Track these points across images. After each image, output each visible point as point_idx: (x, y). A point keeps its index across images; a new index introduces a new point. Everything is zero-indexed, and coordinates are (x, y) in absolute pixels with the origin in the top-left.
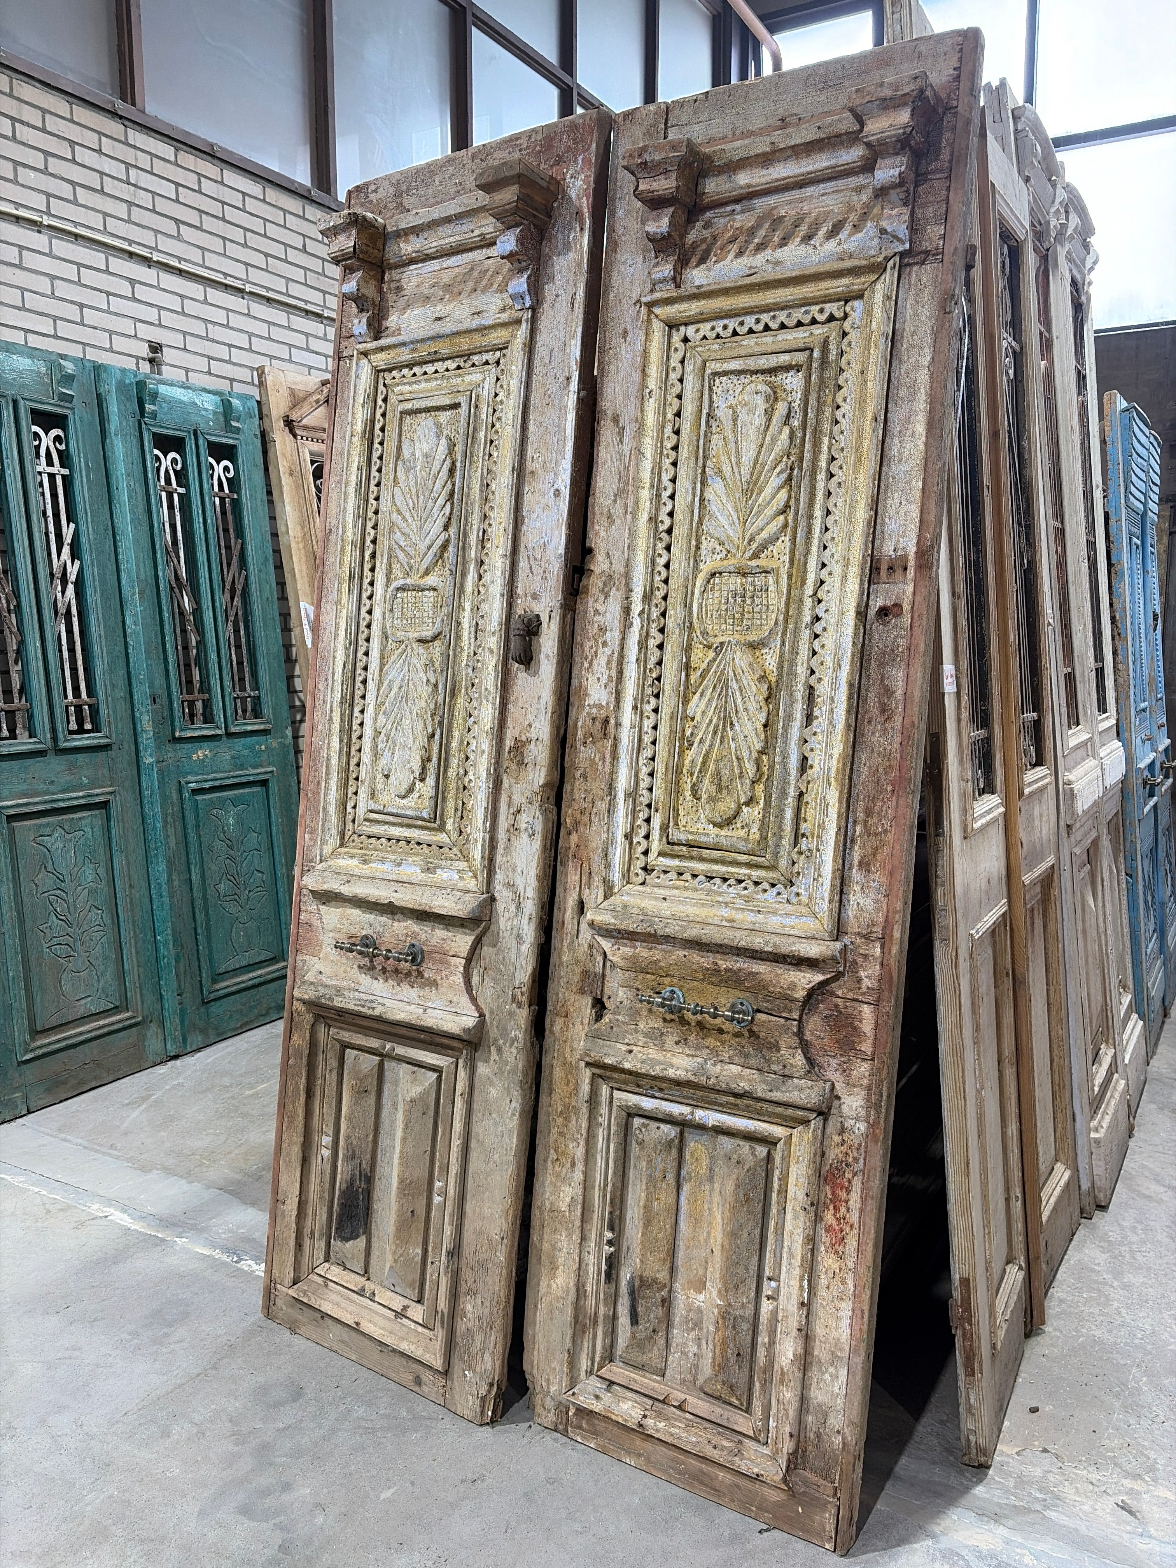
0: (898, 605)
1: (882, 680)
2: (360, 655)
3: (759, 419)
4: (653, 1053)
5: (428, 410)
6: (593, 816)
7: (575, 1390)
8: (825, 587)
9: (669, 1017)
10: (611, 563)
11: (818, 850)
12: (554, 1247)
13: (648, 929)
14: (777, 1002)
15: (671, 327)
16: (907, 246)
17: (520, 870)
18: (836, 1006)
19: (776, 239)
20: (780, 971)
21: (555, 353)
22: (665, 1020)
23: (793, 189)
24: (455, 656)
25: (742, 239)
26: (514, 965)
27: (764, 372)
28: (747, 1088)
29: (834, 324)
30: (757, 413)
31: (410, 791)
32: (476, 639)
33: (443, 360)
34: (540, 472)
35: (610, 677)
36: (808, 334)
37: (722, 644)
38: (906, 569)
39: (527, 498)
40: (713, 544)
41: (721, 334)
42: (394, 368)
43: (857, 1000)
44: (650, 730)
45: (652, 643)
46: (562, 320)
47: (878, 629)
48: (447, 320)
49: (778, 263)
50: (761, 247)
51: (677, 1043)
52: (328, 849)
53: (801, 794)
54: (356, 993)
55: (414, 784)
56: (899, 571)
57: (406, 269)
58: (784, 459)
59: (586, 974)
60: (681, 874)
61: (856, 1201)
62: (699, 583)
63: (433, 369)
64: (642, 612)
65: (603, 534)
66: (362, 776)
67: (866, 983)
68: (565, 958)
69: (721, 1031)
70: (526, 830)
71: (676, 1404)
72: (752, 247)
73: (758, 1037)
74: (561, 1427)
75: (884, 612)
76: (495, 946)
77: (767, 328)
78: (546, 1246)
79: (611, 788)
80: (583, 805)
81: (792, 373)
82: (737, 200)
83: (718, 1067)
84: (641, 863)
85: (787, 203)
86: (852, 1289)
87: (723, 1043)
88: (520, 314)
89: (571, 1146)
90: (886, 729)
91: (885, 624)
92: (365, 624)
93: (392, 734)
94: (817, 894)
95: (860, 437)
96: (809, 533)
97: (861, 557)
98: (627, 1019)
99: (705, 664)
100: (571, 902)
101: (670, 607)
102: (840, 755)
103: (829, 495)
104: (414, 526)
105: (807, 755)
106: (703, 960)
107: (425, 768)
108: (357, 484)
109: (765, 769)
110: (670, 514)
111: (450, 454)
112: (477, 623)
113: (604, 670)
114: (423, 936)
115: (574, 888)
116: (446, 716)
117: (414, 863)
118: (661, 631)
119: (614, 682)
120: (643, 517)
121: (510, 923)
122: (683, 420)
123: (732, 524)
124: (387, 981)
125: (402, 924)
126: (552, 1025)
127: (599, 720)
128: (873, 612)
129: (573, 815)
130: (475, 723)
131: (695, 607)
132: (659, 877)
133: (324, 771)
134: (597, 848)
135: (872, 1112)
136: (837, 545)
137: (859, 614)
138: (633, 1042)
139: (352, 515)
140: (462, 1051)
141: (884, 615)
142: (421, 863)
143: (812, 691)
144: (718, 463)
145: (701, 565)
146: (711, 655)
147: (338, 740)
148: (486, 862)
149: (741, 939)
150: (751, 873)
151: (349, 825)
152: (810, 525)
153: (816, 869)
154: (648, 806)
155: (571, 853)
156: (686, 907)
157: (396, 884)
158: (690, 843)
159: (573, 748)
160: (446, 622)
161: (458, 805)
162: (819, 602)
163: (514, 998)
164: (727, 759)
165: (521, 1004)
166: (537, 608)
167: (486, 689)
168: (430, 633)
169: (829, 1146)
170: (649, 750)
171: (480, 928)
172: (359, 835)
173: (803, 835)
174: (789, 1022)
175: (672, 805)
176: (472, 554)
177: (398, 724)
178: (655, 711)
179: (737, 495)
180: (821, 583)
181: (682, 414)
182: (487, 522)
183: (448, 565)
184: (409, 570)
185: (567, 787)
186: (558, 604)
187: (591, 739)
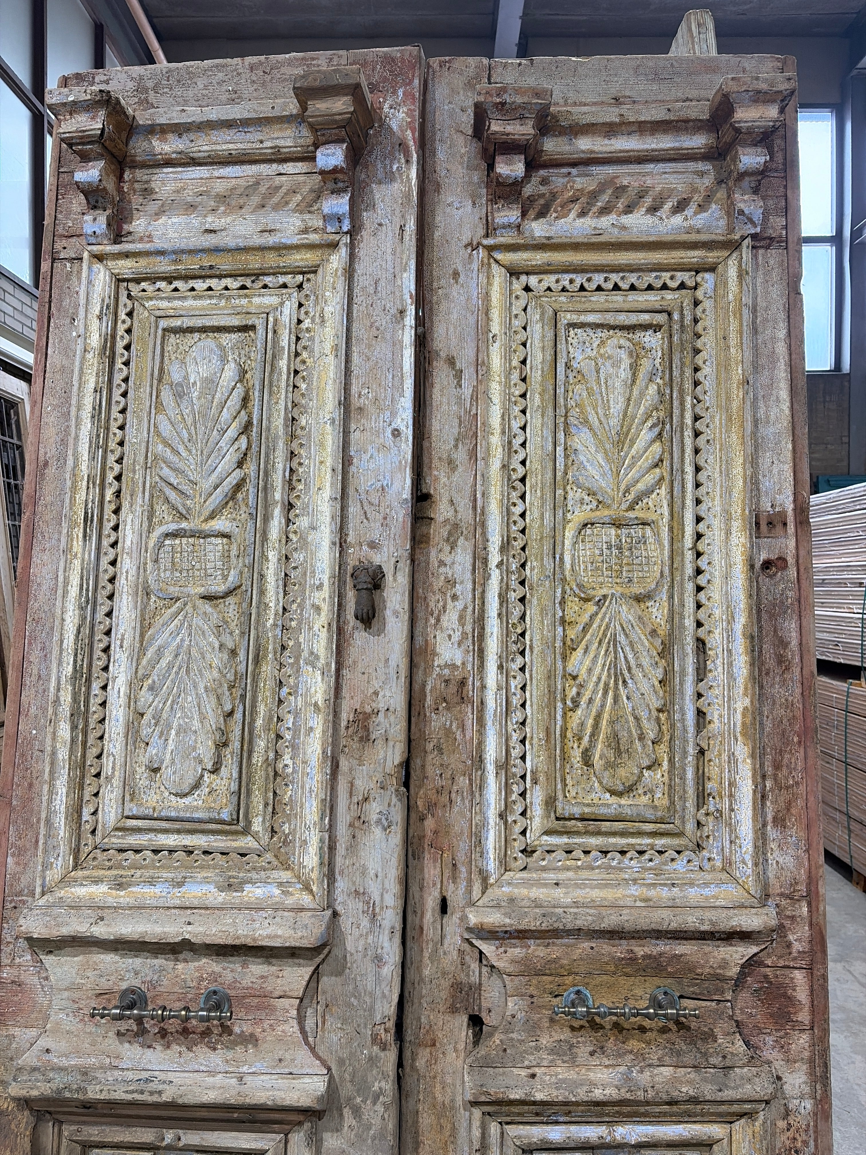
0: (782, 559)
1: (775, 631)
2: (100, 615)
3: (624, 373)
4: (563, 1072)
5: (203, 330)
6: (453, 795)
8: (705, 540)
9: (576, 1024)
10: (456, 511)
11: (732, 810)
13: (556, 925)
14: (706, 984)
15: (511, 275)
16: (758, 229)
17: (372, 873)
18: (766, 976)
19: (619, 205)
20: (707, 949)
21: (382, 283)
22: (573, 1029)
23: (631, 163)
24: (258, 615)
25: (583, 200)
26: (371, 994)
27: (622, 328)
28: (691, 1092)
29: (684, 292)
30: (623, 367)
31: (197, 786)
32: (285, 593)
33: (220, 277)
34: (372, 409)
35: (464, 635)
36: (659, 298)
37: (605, 597)
38: (785, 524)
39: (355, 437)
40: (580, 494)
41: (568, 287)
42: (144, 279)
43: (788, 967)
44: (519, 691)
45: (513, 596)
46: (389, 251)
47: (765, 581)
48: (224, 234)
49: (624, 228)
50: (605, 211)
51: (592, 1054)
52: (54, 874)
53: (702, 752)
54: (116, 1073)
55: (202, 776)
56: (779, 527)
57: (158, 171)
58: (654, 413)
59: (457, 987)
60: (569, 852)
62: (569, 534)
63: (205, 286)
64: (499, 565)
65: (444, 480)
66: (107, 770)
67: (797, 947)
68: (426, 972)
69: (643, 1029)
70: (379, 822)
72: (595, 209)
73: (688, 1028)
75: (767, 565)
76: (339, 973)
77: (616, 287)
79: (480, 761)
80: (439, 783)
81: (650, 332)
82: (574, 164)
83: (647, 1073)
84: (519, 845)
85: (629, 174)
87: (648, 1043)
88: (337, 237)
90: (785, 680)
91: (771, 577)
92: (107, 577)
93: (165, 715)
94: (737, 858)
95: (728, 399)
96: (683, 487)
97: (747, 512)
98: (523, 1036)
99: (585, 618)
100: (431, 902)
101: (533, 558)
102: (745, 709)
103: (697, 451)
104: (191, 461)
105: (704, 710)
106: (614, 949)
107: (219, 756)
108: (94, 409)
109: (664, 728)
110: (523, 463)
111: (241, 381)
112: (286, 575)
113: (456, 625)
114: (228, 977)
115: (434, 884)
116: (249, 688)
117: (206, 880)
118: (522, 583)
119: (470, 639)
120: (496, 464)
121: (362, 942)
122: (531, 368)
123: (604, 475)
124: (168, 1047)
125: (192, 965)
126: (413, 1060)
127: (453, 682)
128: (758, 565)
129: (426, 796)
130: (290, 694)
131: (567, 558)
132: (544, 859)
133: (47, 770)
134: (462, 833)
135: (818, 1087)
136: (713, 500)
137: (752, 566)
138: (534, 1063)
139: (87, 445)
140: (300, 1123)
141: (767, 568)
142: (217, 879)
143: (701, 644)
144: (582, 412)
145: (569, 516)
146: (591, 608)
147: (68, 727)
148: (326, 869)
149: (671, 921)
150: (657, 842)
151: (87, 839)
152: (683, 479)
153: (731, 830)
154: (523, 777)
155: (427, 842)
156: (588, 890)
157: (182, 912)
158: (585, 816)
159: (422, 717)
160: (246, 575)
161: (268, 798)
162: (699, 555)
163: (375, 1039)
164: (623, 720)
165: (385, 1044)
166: (377, 559)
167: (312, 653)
168: (222, 588)
169: (773, 1134)
170: (518, 713)
171: (322, 956)
172: (104, 850)
173: (709, 795)
174: (722, 1005)
175: (558, 775)
176: (278, 496)
177: (173, 701)
178: (522, 669)
179: (608, 446)
180: (699, 536)
181: (528, 362)
182: (296, 460)
183: (244, 508)
184: (184, 512)
185: (416, 763)
186: (406, 554)
187: (444, 705)
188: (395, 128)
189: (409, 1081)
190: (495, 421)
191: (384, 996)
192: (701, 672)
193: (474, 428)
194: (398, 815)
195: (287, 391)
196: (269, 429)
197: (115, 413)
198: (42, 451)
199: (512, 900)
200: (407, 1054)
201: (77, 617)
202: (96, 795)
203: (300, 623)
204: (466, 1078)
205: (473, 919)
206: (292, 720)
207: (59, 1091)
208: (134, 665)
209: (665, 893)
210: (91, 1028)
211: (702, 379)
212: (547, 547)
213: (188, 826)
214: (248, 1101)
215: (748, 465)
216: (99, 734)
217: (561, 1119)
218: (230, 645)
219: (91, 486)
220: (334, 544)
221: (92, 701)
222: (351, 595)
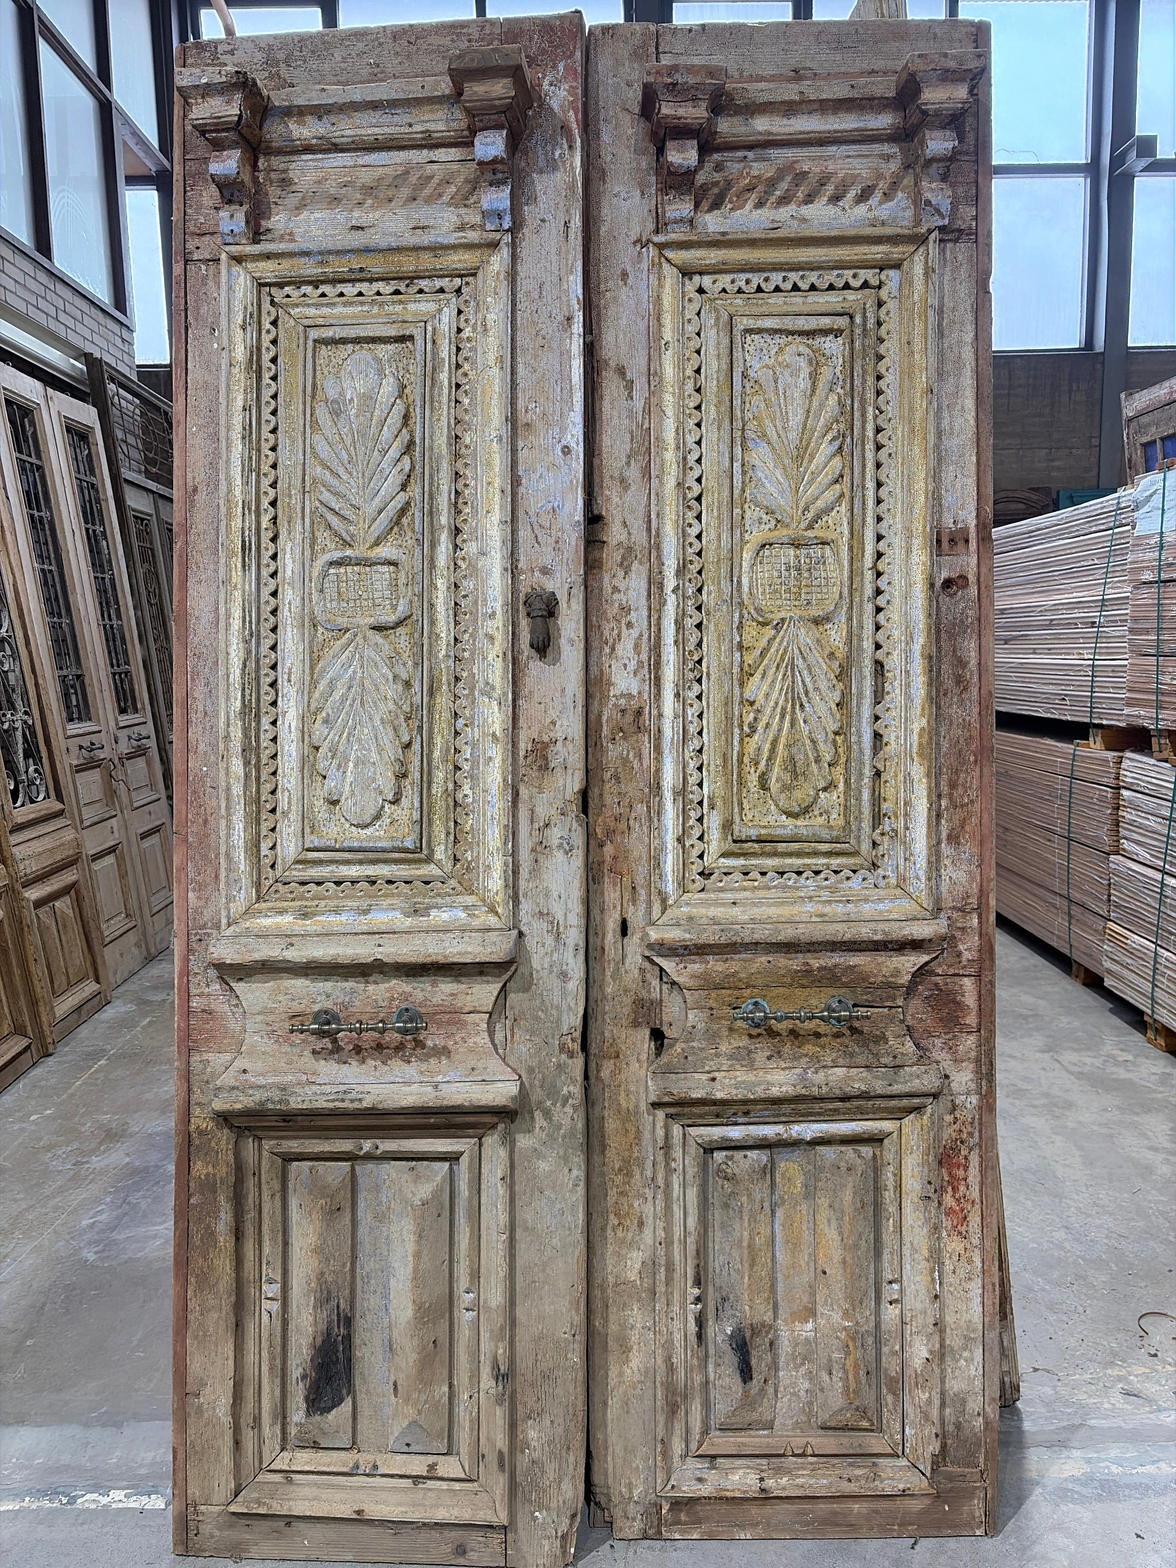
0: (963, 578)
1: (954, 651)
2: (265, 649)
3: (803, 382)
4: (742, 1075)
5: (357, 341)
6: (632, 822)
7: (672, 1482)
8: (885, 559)
9: (754, 1032)
10: (629, 534)
11: (908, 829)
12: (623, 1327)
13: (734, 939)
14: (879, 992)
15: (684, 275)
16: (946, 222)
17: (555, 894)
18: (936, 984)
19: (800, 194)
20: (880, 959)
21: (547, 287)
22: (751, 1036)
23: (812, 145)
24: (430, 645)
25: (761, 188)
26: (558, 1008)
27: (801, 333)
28: (863, 1088)
29: (867, 291)
30: (802, 376)
31: (378, 817)
32: (457, 623)
33: (371, 280)
34: (539, 425)
35: (640, 663)
36: (841, 299)
37: (783, 620)
38: (967, 541)
39: (522, 455)
40: (758, 513)
41: (744, 288)
42: (288, 284)
43: (958, 975)
44: (696, 719)
45: (689, 623)
46: (554, 251)
47: (945, 600)
48: (372, 231)
49: (804, 220)
50: (784, 201)
51: (769, 1058)
52: (238, 906)
53: (878, 774)
54: (314, 1088)
55: (383, 807)
56: (961, 544)
57: (296, 158)
58: (834, 425)
59: (639, 1003)
60: (746, 874)
61: (975, 1177)
62: (747, 555)
63: (355, 291)
64: (675, 590)
65: (616, 500)
66: (283, 805)
67: (967, 956)
68: (609, 990)
69: (817, 1035)
70: (560, 846)
71: (800, 1451)
72: (773, 199)
73: (861, 1033)
74: (651, 1532)
75: (948, 583)
76: (526, 989)
77: (795, 288)
78: (613, 1328)
79: (657, 788)
80: (618, 811)
81: (831, 337)
82: (751, 147)
83: (822, 1073)
84: (697, 868)
85: (809, 158)
86: (980, 1265)
87: (823, 1047)
88: (498, 236)
89: (636, 1204)
90: (963, 700)
91: (951, 596)
92: (269, 609)
93: (341, 748)
94: (911, 874)
95: (911, 409)
96: (864, 503)
97: (928, 529)
98: (704, 1044)
99: (763, 642)
100: (612, 924)
101: (709, 582)
102: (922, 729)
103: (878, 465)
104: (353, 483)
105: (881, 732)
106: (791, 962)
107: (399, 787)
108: (244, 429)
109: (840, 750)
110: (699, 480)
111: (400, 397)
112: (456, 604)
113: (631, 654)
114: (419, 995)
115: (615, 907)
116: (425, 719)
117: (392, 907)
118: (699, 608)
119: (646, 668)
120: (670, 483)
121: (547, 960)
122: (706, 378)
123: (782, 492)
124: (364, 1062)
125: (382, 986)
126: (598, 1071)
127: (629, 712)
128: (938, 584)
129: (605, 823)
130: (466, 725)
131: (745, 581)
132: (721, 881)
133: (223, 805)
134: (640, 857)
135: (984, 1083)
136: (894, 517)
137: (932, 585)
138: (715, 1068)
139: (240, 468)
140: (494, 1127)
141: (948, 587)
142: (403, 905)
143: (879, 666)
144: (759, 425)
145: (747, 536)
146: (769, 632)
147: (240, 763)
148: (510, 891)
149: (845, 932)
150: (832, 862)
151: (268, 872)
152: (864, 496)
153: (906, 849)
154: (700, 803)
155: (606, 867)
156: (764, 908)
157: (370, 937)
158: (762, 838)
159: (599, 747)
160: (416, 603)
161: (449, 828)
162: (879, 574)
163: (562, 1048)
164: (800, 743)
165: (573, 1053)
166: (550, 585)
167: (488, 683)
168: (392, 618)
169: (941, 1128)
170: (695, 741)
171: (510, 973)
172: (285, 884)
173: (885, 815)
174: (893, 1010)
175: (735, 799)
176: (444, 520)
177: (349, 734)
178: (699, 697)
179: (786, 461)
180: (879, 555)
181: (703, 371)
182: (461, 482)
183: (409, 534)
184: (348, 539)
185: (594, 792)
186: (580, 580)
187: (621, 734)
188: (556, 107)
189: (595, 1090)
190: (670, 436)
191: (570, 1008)
192: (879, 694)
193: (646, 443)
194: (578, 839)
195: (449, 407)
196: (431, 448)
197: (265, 434)
198: (190, 476)
199: (691, 919)
200: (592, 1066)
201: (242, 651)
202: (273, 830)
203: (472, 654)
204: (650, 1083)
205: (654, 935)
206: (469, 751)
207: (262, 1103)
208: (306, 698)
209: (840, 909)
210: (286, 1048)
211: (884, 388)
212: (724, 570)
213: (371, 855)
214: (445, 1103)
215: (930, 480)
216: (273, 770)
217: (740, 1120)
218: (404, 676)
219: (247, 512)
220: (506, 570)
221: (262, 737)
222: (524, 623)
